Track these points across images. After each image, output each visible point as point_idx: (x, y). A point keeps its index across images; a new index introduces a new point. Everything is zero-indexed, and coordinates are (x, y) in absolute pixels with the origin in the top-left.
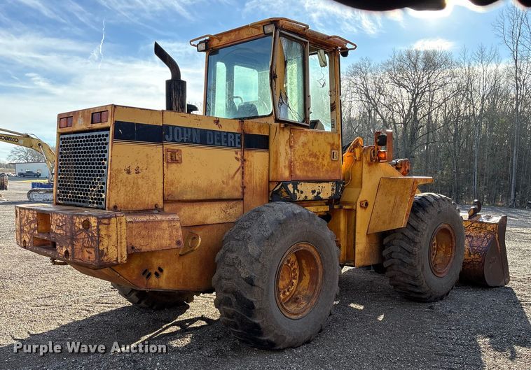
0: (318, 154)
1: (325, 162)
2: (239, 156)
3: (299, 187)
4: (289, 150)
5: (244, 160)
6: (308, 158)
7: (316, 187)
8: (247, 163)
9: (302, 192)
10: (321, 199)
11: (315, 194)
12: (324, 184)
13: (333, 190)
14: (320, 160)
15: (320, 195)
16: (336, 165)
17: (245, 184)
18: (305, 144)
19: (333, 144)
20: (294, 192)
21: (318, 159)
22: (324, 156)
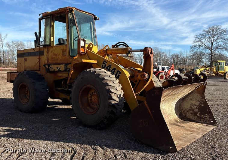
0: (57, 54)
1: (60, 57)
2: (39, 58)
3: (51, 66)
4: (47, 54)
5: (40, 59)
6: (53, 56)
7: (58, 66)
8: (41, 60)
9: (52, 68)
10: (61, 71)
11: (58, 69)
12: (61, 65)
13: (65, 67)
14: (58, 56)
15: (60, 69)
16: (65, 57)
17: (40, 66)
18: (52, 51)
19: (63, 49)
20: (49, 68)
21: (57, 56)
22: (59, 55)
